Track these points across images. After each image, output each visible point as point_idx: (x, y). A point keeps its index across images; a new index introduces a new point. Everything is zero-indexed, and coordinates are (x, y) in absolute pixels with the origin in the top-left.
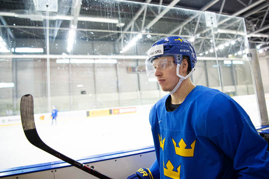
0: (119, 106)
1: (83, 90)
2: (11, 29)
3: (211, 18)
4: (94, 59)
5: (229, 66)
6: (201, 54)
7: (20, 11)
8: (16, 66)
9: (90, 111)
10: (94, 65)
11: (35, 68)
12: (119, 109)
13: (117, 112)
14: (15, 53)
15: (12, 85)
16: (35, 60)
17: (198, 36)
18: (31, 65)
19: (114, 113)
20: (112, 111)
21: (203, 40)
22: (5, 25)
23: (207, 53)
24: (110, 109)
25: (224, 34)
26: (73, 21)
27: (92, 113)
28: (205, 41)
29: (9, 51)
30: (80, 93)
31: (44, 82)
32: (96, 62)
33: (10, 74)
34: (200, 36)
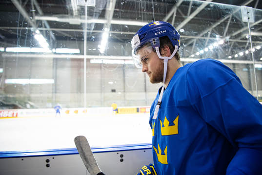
0: (146, 105)
1: (113, 88)
2: (53, 32)
3: (248, 13)
4: (124, 60)
5: (260, 69)
6: (230, 57)
7: (61, 15)
8: (56, 65)
9: (119, 108)
10: (124, 65)
11: (72, 67)
12: (145, 108)
13: (143, 110)
14: (55, 53)
15: (52, 81)
16: (73, 60)
17: (228, 38)
18: (69, 64)
19: (141, 112)
20: (139, 110)
21: (233, 43)
22: (48, 28)
23: (236, 56)
24: (138, 107)
25: (256, 36)
26: (107, 24)
27: (121, 110)
28: (234, 43)
29: (51, 51)
30: (110, 91)
31: (79, 78)
32: (126, 62)
33: (51, 72)
34: (230, 38)
